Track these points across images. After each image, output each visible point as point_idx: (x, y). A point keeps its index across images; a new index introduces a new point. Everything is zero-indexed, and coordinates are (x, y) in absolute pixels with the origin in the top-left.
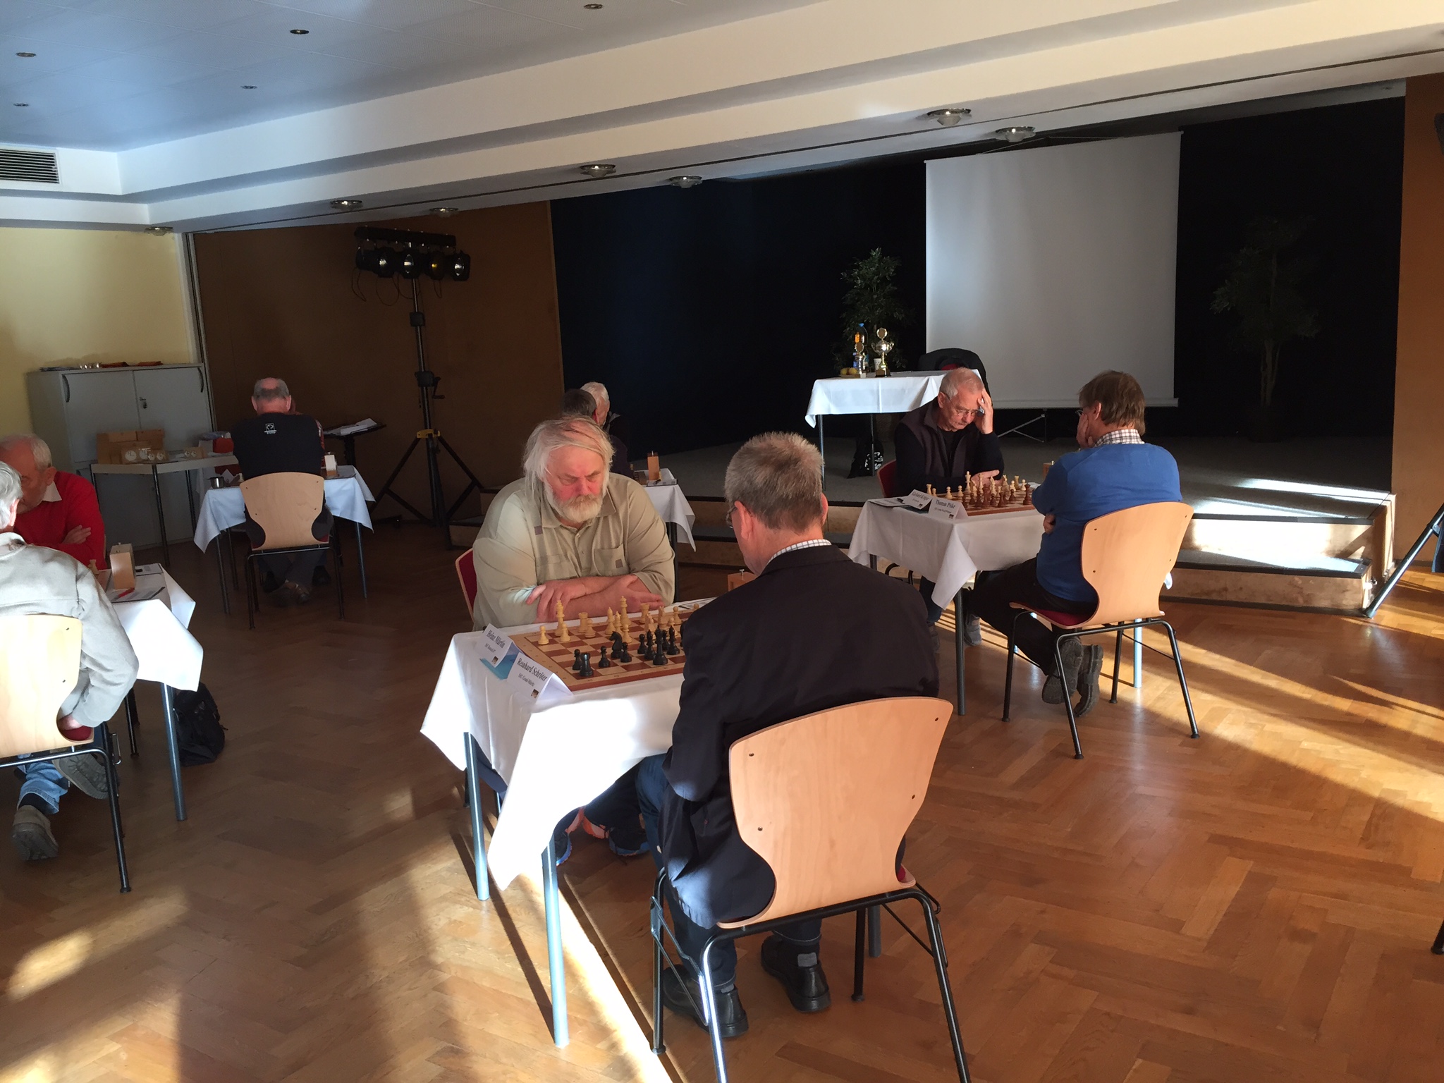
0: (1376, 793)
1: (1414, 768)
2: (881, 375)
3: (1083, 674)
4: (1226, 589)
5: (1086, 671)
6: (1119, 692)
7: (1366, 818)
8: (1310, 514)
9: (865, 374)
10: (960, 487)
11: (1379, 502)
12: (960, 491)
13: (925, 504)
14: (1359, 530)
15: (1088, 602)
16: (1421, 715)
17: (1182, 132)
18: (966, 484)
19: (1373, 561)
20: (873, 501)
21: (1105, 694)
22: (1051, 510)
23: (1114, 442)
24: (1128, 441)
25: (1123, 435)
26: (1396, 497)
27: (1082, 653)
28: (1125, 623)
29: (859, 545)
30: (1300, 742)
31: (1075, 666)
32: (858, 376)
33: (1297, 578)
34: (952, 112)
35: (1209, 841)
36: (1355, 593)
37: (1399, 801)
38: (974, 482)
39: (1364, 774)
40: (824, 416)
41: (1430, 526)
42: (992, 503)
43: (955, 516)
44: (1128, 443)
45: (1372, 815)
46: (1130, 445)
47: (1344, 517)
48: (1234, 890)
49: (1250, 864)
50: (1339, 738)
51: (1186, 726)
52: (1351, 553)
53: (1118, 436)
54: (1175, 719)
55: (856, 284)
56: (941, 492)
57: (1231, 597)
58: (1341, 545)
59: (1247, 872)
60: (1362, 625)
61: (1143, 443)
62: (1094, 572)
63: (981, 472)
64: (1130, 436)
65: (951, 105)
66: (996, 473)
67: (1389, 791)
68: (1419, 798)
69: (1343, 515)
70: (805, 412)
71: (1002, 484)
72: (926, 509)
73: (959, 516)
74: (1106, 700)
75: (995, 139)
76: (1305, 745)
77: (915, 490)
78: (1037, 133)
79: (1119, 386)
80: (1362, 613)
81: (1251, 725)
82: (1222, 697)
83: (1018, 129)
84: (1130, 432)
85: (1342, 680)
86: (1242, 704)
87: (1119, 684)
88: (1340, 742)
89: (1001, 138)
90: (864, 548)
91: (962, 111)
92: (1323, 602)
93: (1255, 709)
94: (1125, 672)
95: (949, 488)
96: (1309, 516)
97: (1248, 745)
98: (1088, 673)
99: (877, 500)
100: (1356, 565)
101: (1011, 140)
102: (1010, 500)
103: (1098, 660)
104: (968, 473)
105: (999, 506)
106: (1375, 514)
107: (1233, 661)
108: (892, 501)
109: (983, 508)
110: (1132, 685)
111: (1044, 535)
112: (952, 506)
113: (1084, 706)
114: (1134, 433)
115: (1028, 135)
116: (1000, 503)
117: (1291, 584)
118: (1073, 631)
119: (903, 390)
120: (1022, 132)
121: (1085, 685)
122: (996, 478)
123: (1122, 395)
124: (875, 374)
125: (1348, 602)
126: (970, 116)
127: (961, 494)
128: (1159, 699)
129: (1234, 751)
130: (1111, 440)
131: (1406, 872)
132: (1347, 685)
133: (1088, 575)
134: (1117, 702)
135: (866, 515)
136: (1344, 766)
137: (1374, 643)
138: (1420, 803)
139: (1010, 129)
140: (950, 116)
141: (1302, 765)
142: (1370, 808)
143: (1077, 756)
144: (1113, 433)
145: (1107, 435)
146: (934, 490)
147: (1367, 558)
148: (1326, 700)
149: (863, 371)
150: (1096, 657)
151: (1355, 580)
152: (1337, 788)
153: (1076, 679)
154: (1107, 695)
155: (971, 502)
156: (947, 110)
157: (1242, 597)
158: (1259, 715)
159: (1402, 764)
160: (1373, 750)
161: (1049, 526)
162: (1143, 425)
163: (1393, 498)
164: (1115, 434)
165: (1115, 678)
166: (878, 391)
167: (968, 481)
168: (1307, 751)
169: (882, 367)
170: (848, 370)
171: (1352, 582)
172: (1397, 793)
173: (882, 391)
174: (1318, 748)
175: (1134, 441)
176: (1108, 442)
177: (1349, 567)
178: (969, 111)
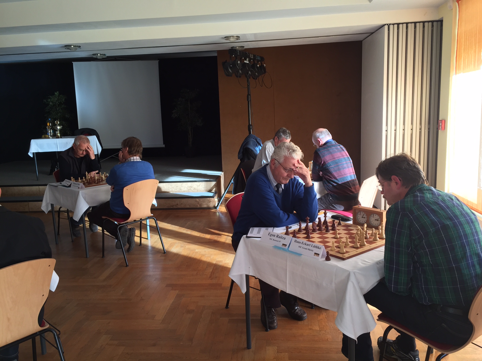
0: (214, 262)
1: (225, 253)
2: (58, 137)
3: (129, 238)
4: (177, 204)
5: (130, 236)
6: (142, 242)
7: (211, 270)
8: (200, 179)
9: (51, 137)
10: (84, 177)
11: (219, 175)
12: (84, 179)
13: (69, 184)
14: (213, 183)
15: (127, 213)
16: (228, 237)
17: (159, 61)
18: (86, 176)
19: (218, 192)
20: (50, 184)
21: (137, 243)
22: (113, 184)
23: (131, 161)
24: (136, 160)
25: (134, 158)
26: (224, 173)
27: (128, 231)
28: (142, 219)
29: (46, 201)
30: (195, 250)
31: (126, 235)
32: (49, 138)
33: (197, 199)
34: (74, 46)
35: (166, 286)
36: (213, 202)
37: (221, 264)
38: (89, 175)
39: (212, 257)
40: (36, 153)
41: (231, 181)
42: (95, 182)
43: (80, 188)
44: (136, 161)
45: (213, 269)
46: (137, 161)
47: (209, 180)
48: (171, 301)
49: (177, 292)
50: (206, 247)
51: (162, 250)
52: (212, 190)
53: (133, 159)
54: (159, 248)
55: (50, 104)
56: (77, 179)
57: (179, 207)
58: (209, 188)
59: (176, 295)
60: (215, 212)
61: (141, 160)
62: (128, 204)
63: (91, 172)
64: (137, 159)
65: (74, 44)
66: (97, 171)
67: (218, 261)
68: (226, 262)
69: (209, 179)
70: (28, 151)
71: (100, 175)
72: (70, 186)
73: (82, 188)
74: (138, 245)
75: (92, 57)
76: (197, 250)
77: (66, 179)
78: (107, 56)
79: (134, 143)
80: (215, 208)
81: (182, 247)
82: (174, 239)
83: (100, 54)
84: (136, 157)
85: (208, 229)
86: (180, 240)
87: (142, 239)
88: (206, 248)
89: (95, 57)
90: (48, 202)
91: (78, 46)
92: (205, 206)
93: (183, 241)
94: (144, 234)
95: (79, 178)
96: (200, 180)
97: (180, 253)
98: (131, 237)
99: (52, 184)
100: (213, 194)
101: (98, 58)
102: (102, 181)
103: (134, 232)
104: (87, 172)
105: (97, 183)
106: (217, 178)
107: (178, 227)
108: (58, 184)
109: (91, 184)
110: (147, 239)
111: (111, 192)
112: (79, 185)
113: (130, 248)
114: (138, 158)
115: (104, 57)
116: (98, 182)
117: (196, 201)
118: (123, 224)
119: (67, 143)
120: (101, 55)
121: (130, 240)
122: (97, 173)
123: (135, 146)
124: (55, 137)
125: (211, 205)
126: (81, 48)
127: (84, 180)
128: (155, 242)
129: (177, 255)
130: (130, 160)
131: (220, 285)
132: (210, 230)
133: (126, 205)
134: (142, 245)
135: (48, 190)
136: (206, 255)
137: (219, 217)
138: (226, 263)
139: (98, 54)
140: (73, 48)
141: (195, 257)
142: (212, 267)
143: (127, 266)
144: (131, 158)
145: (129, 158)
146: (74, 179)
147: (216, 192)
148: (204, 236)
149: (51, 136)
150: (133, 232)
151: (213, 198)
152: (204, 262)
153: (127, 240)
154: (138, 243)
155: (87, 182)
156: (72, 45)
157: (182, 206)
158: (185, 243)
159: (222, 252)
160: (215, 249)
161: (113, 189)
162: (141, 156)
163: (223, 173)
164: (132, 158)
165: (141, 237)
166: (57, 143)
167: (87, 175)
168: (197, 252)
169: (58, 134)
170: (45, 136)
171: (212, 199)
172: (220, 261)
173: (59, 143)
174: (200, 251)
175: (138, 160)
176: (130, 161)
177: (211, 194)
178: (80, 46)
